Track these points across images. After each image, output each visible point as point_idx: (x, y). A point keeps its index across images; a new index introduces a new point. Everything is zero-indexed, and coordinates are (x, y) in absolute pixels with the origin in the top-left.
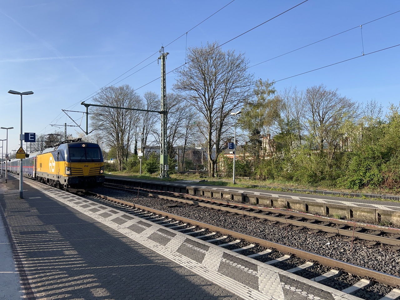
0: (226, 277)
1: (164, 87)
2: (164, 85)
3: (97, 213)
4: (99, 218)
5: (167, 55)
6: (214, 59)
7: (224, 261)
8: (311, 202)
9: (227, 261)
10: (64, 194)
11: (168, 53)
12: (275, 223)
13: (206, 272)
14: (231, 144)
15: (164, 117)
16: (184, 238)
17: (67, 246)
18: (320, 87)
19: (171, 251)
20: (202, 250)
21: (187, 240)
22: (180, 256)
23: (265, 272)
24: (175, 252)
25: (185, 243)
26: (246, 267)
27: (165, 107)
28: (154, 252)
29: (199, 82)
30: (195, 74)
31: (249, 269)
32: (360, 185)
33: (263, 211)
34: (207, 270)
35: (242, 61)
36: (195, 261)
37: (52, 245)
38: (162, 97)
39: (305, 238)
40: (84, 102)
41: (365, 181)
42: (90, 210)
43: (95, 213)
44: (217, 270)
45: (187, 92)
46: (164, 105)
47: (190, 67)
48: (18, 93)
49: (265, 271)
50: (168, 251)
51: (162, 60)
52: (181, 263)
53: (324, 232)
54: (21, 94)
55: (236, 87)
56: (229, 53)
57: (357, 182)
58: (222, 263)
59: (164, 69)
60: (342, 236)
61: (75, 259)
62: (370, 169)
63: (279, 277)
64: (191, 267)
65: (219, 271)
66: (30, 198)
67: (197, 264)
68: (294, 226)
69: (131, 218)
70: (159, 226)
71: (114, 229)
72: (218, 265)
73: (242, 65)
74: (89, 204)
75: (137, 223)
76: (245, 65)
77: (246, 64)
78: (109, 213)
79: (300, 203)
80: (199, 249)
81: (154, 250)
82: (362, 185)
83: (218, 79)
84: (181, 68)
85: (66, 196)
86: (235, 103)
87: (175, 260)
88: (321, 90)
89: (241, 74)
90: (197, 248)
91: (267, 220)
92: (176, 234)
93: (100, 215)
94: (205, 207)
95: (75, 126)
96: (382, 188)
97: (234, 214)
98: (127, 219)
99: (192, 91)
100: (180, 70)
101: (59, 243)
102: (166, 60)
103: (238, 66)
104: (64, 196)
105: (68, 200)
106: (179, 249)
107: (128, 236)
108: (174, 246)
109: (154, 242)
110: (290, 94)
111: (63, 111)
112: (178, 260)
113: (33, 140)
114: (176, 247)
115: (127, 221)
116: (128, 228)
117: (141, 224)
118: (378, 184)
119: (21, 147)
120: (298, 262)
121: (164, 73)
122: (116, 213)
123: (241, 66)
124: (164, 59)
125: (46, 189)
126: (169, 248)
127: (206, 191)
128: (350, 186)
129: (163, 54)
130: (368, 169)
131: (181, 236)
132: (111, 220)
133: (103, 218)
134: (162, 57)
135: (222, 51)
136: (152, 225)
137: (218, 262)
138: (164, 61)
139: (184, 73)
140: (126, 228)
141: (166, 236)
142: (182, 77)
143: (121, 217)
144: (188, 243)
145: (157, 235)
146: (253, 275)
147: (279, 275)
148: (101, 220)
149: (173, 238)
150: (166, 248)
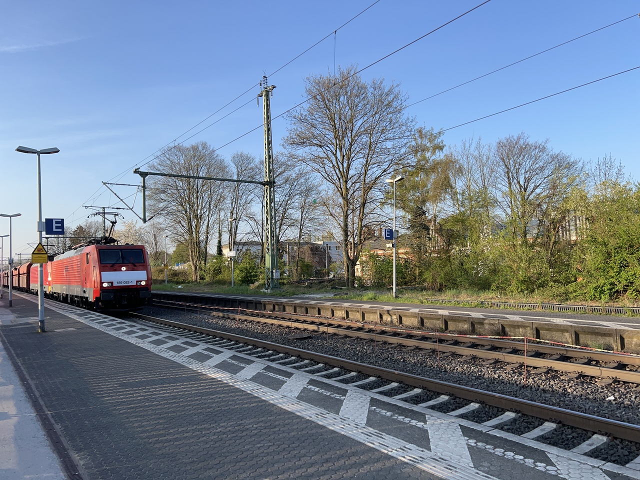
1: (269, 143)
2: (268, 138)
3: (183, 353)
4: (191, 363)
5: (272, 89)
8: (546, 324)
10: (114, 322)
11: (274, 87)
12: (493, 362)
14: (388, 232)
15: (270, 191)
16: (365, 397)
18: (519, 138)
20: (414, 421)
21: (375, 402)
22: (380, 435)
23: (572, 467)
24: (365, 428)
25: (374, 408)
26: (526, 458)
27: (271, 174)
29: (326, 133)
31: (536, 462)
32: (610, 293)
33: (461, 342)
34: (451, 466)
35: (396, 97)
36: (415, 446)
38: (266, 158)
39: (564, 389)
40: (139, 168)
41: (620, 287)
42: (171, 349)
44: (471, 465)
45: (307, 149)
46: (270, 172)
47: (310, 109)
48: (34, 152)
50: (349, 425)
51: (264, 98)
52: (389, 451)
53: (589, 376)
54: (39, 153)
55: (386, 140)
56: (375, 84)
57: (605, 288)
58: (471, 449)
59: (268, 112)
60: (625, 382)
62: (626, 266)
65: (476, 467)
66: (57, 331)
67: (422, 452)
68: (529, 366)
69: (249, 362)
72: (467, 454)
73: (396, 103)
74: (164, 338)
75: (264, 371)
76: (400, 103)
77: (403, 101)
78: (206, 352)
79: (524, 327)
80: (408, 419)
82: (614, 294)
83: (356, 128)
84: (295, 111)
86: (385, 167)
87: (373, 444)
88: (521, 142)
89: (393, 118)
90: (401, 417)
91: (477, 358)
92: (346, 390)
93: (190, 357)
94: (358, 338)
95: (124, 209)
97: (414, 349)
98: (241, 362)
99: (314, 148)
100: (295, 113)
102: (270, 97)
103: (389, 105)
104: (115, 325)
105: (125, 333)
106: (368, 420)
108: (356, 415)
109: (313, 406)
110: (472, 150)
111: (104, 184)
112: (380, 443)
113: (61, 230)
115: (243, 368)
116: (250, 380)
117: (271, 372)
119: (40, 244)
120: (575, 434)
121: (268, 118)
122: (218, 352)
123: (395, 104)
124: (267, 96)
125: (80, 315)
126: (348, 418)
127: (351, 311)
128: (595, 295)
129: (266, 88)
130: (624, 266)
131: (357, 394)
132: (214, 366)
133: (197, 362)
134: (264, 93)
135: (362, 82)
136: (293, 374)
137: (464, 448)
138: (267, 100)
139: (302, 118)
140: (249, 380)
141: (330, 395)
142: (297, 124)
143: (229, 359)
144: (379, 408)
145: (312, 393)
146: (553, 475)
147: (603, 472)
148: (195, 366)
149: (344, 397)
150: (343, 420)
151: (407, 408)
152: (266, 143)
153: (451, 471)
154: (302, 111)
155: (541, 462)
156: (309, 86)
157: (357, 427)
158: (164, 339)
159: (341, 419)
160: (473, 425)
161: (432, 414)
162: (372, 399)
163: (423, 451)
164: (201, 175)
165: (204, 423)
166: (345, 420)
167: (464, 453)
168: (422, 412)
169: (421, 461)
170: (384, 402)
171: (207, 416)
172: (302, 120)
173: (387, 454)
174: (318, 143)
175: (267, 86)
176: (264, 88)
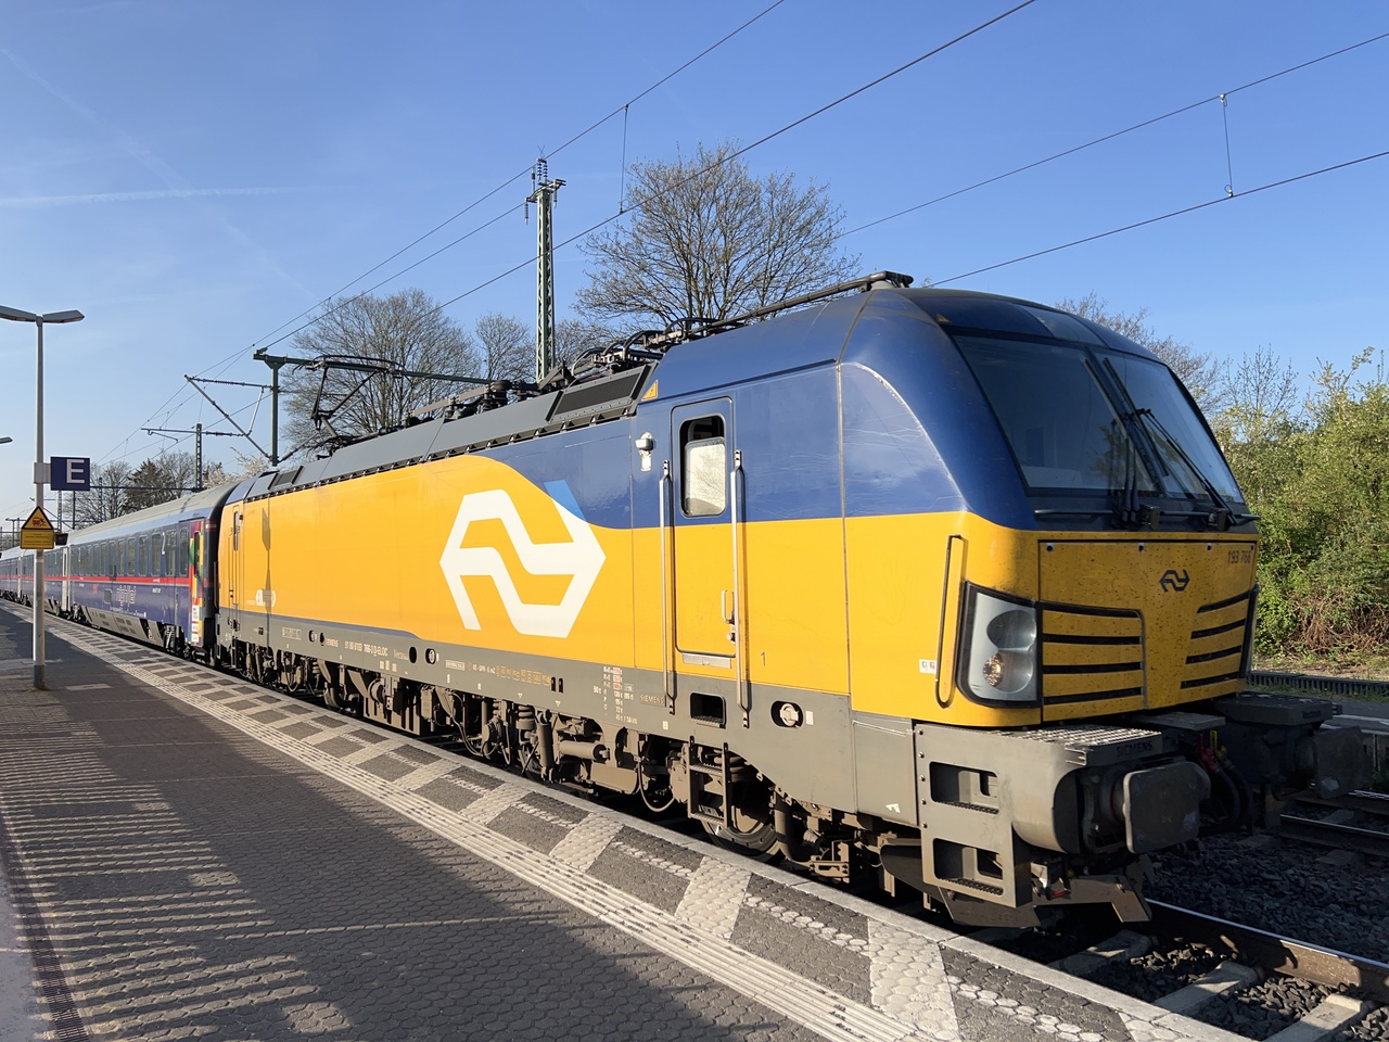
0: (760, 959)
1: (548, 301)
2: (546, 291)
3: (309, 739)
4: (314, 758)
5: (557, 188)
6: (722, 202)
7: (752, 905)
9: (763, 904)
11: (561, 183)
13: (688, 942)
16: (614, 825)
17: (200, 858)
19: (570, 871)
20: (676, 867)
21: (626, 834)
22: (601, 889)
23: (891, 940)
24: (581, 876)
25: (618, 843)
26: (826, 926)
28: (510, 877)
29: (670, 282)
30: (657, 256)
31: (839, 932)
34: (692, 937)
35: (819, 213)
36: (651, 907)
37: (147, 854)
38: (540, 334)
40: (266, 349)
42: (286, 730)
43: (304, 740)
44: (728, 936)
45: (630, 318)
46: (547, 363)
47: (637, 232)
48: (29, 318)
49: (893, 937)
50: (557, 870)
51: (539, 205)
52: (601, 913)
54: (40, 321)
56: (773, 185)
58: (745, 911)
59: (546, 236)
61: (229, 902)
63: (939, 958)
64: (637, 927)
65: (733, 939)
66: (69, 688)
67: (657, 917)
69: (428, 758)
70: (527, 785)
71: (370, 795)
72: (733, 918)
73: (818, 225)
74: (282, 708)
75: (450, 776)
76: (828, 226)
77: (832, 223)
78: (353, 739)
80: (668, 863)
81: (508, 868)
83: (735, 274)
84: (605, 235)
85: (200, 681)
87: (582, 902)
89: (813, 257)
90: (660, 860)
92: (586, 813)
93: (321, 746)
95: (231, 435)
96: (1293, 650)
98: (415, 759)
99: (646, 316)
100: (605, 240)
101: (173, 848)
102: (554, 204)
103: (805, 229)
104: (193, 680)
105: (208, 696)
106: (596, 863)
107: (419, 821)
108: (578, 855)
109: (508, 839)
111: (190, 380)
112: (593, 901)
113: (83, 481)
114: (586, 859)
115: (415, 769)
116: (415, 792)
117: (462, 778)
118: (1279, 636)
119: (39, 508)
121: (547, 249)
122: (376, 739)
123: (816, 228)
124: (546, 201)
126: (561, 861)
129: (543, 185)
131: (603, 819)
132: (357, 765)
133: (329, 756)
134: (540, 196)
135: (749, 178)
136: (501, 783)
137: (733, 910)
138: (546, 210)
139: (619, 251)
141: (552, 820)
142: (608, 264)
143: (392, 753)
144: (627, 844)
145: (520, 816)
146: (852, 952)
147: (940, 950)
148: (323, 764)
149: (575, 825)
151: (679, 845)
152: (542, 302)
153: (686, 944)
154: (621, 234)
155: (848, 933)
156: (636, 184)
157: (570, 874)
159: (549, 861)
161: (717, 855)
162: (625, 829)
163: (660, 914)
166: (553, 863)
167: (728, 916)
168: (702, 852)
169: (647, 929)
170: (642, 833)
172: (618, 255)
173: (596, 918)
174: (655, 305)
175: (546, 181)
176: (540, 184)
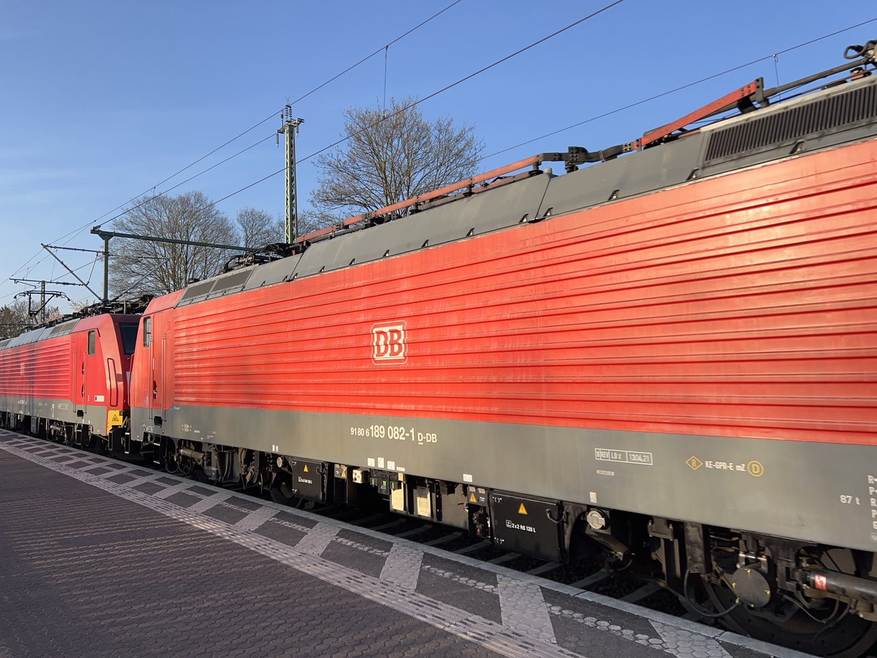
1: (293, 197)
2: (291, 191)
3: (157, 494)
4: (167, 508)
5: (299, 124)
10: (54, 450)
11: (301, 121)
16: (416, 552)
19: (403, 591)
20: (481, 584)
21: (429, 559)
22: (434, 605)
23: (680, 638)
24: (414, 595)
25: (427, 567)
26: (623, 628)
29: (373, 187)
31: (636, 633)
34: (529, 644)
35: (469, 145)
36: (481, 618)
38: (287, 219)
40: (100, 226)
43: (153, 496)
44: (554, 641)
47: (351, 153)
49: (679, 635)
50: (393, 591)
51: (286, 135)
52: (446, 626)
56: (440, 126)
58: (554, 619)
59: (291, 155)
63: (725, 652)
64: (480, 637)
65: (560, 643)
67: (490, 626)
69: (253, 506)
70: (336, 524)
71: (222, 536)
72: (549, 625)
73: (468, 152)
74: (129, 472)
75: (275, 519)
76: (474, 152)
77: (477, 151)
78: (191, 493)
80: (473, 581)
83: (415, 183)
84: (330, 155)
87: (426, 617)
89: (465, 172)
90: (466, 579)
92: (391, 544)
93: (169, 500)
95: (74, 284)
98: (242, 507)
99: (356, 208)
100: (330, 159)
102: (296, 134)
103: (459, 155)
104: (55, 454)
106: (419, 584)
108: (403, 577)
109: (343, 567)
111: (45, 247)
112: (434, 616)
114: (410, 580)
115: (246, 514)
116: (255, 531)
117: (285, 520)
121: (292, 163)
122: (209, 493)
123: (467, 154)
124: (291, 132)
126: (392, 582)
129: (289, 122)
131: (405, 548)
132: (202, 513)
133: (178, 507)
134: (287, 129)
135: (423, 121)
136: (316, 522)
137: (545, 618)
138: (291, 138)
139: (339, 166)
140: (253, 532)
141: (368, 550)
142: (332, 174)
143: (225, 503)
144: (434, 567)
145: (343, 548)
146: (658, 650)
147: (720, 644)
148: (175, 513)
149: (387, 553)
150: (385, 584)
151: (472, 565)
152: (289, 198)
153: (527, 650)
154: (340, 155)
155: (643, 634)
156: (350, 122)
157: (404, 593)
158: (130, 475)
159: (382, 583)
160: (557, 587)
161: (505, 573)
162: (426, 555)
163: (491, 624)
164: (192, 238)
165: (185, 594)
166: (387, 585)
167: (545, 624)
168: (492, 571)
169: (488, 638)
170: (441, 558)
171: (189, 585)
172: (340, 168)
173: (443, 630)
174: (362, 201)
175: (291, 119)
176: (287, 121)
